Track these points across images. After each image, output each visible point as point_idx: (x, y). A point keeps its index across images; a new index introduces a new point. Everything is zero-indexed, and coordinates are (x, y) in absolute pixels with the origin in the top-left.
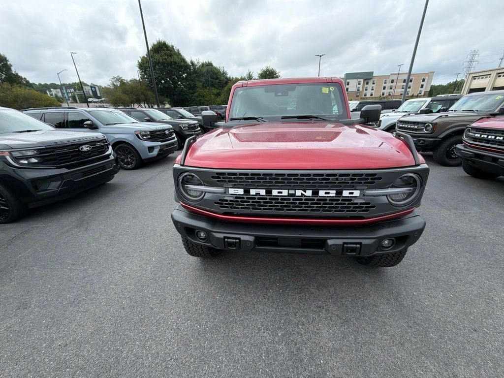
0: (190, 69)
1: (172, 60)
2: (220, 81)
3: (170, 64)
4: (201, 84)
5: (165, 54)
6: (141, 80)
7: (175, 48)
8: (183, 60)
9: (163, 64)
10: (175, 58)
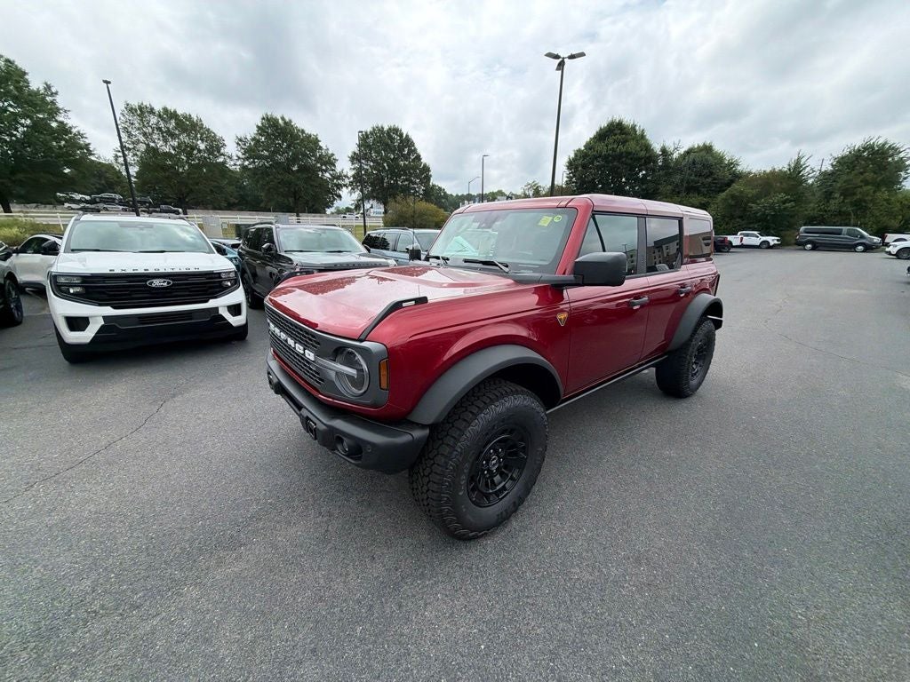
0: (655, 162)
1: (624, 150)
2: (715, 179)
3: (619, 157)
4: (669, 187)
5: (615, 141)
6: (564, 186)
7: (637, 128)
8: (647, 147)
9: (606, 158)
10: (632, 146)
